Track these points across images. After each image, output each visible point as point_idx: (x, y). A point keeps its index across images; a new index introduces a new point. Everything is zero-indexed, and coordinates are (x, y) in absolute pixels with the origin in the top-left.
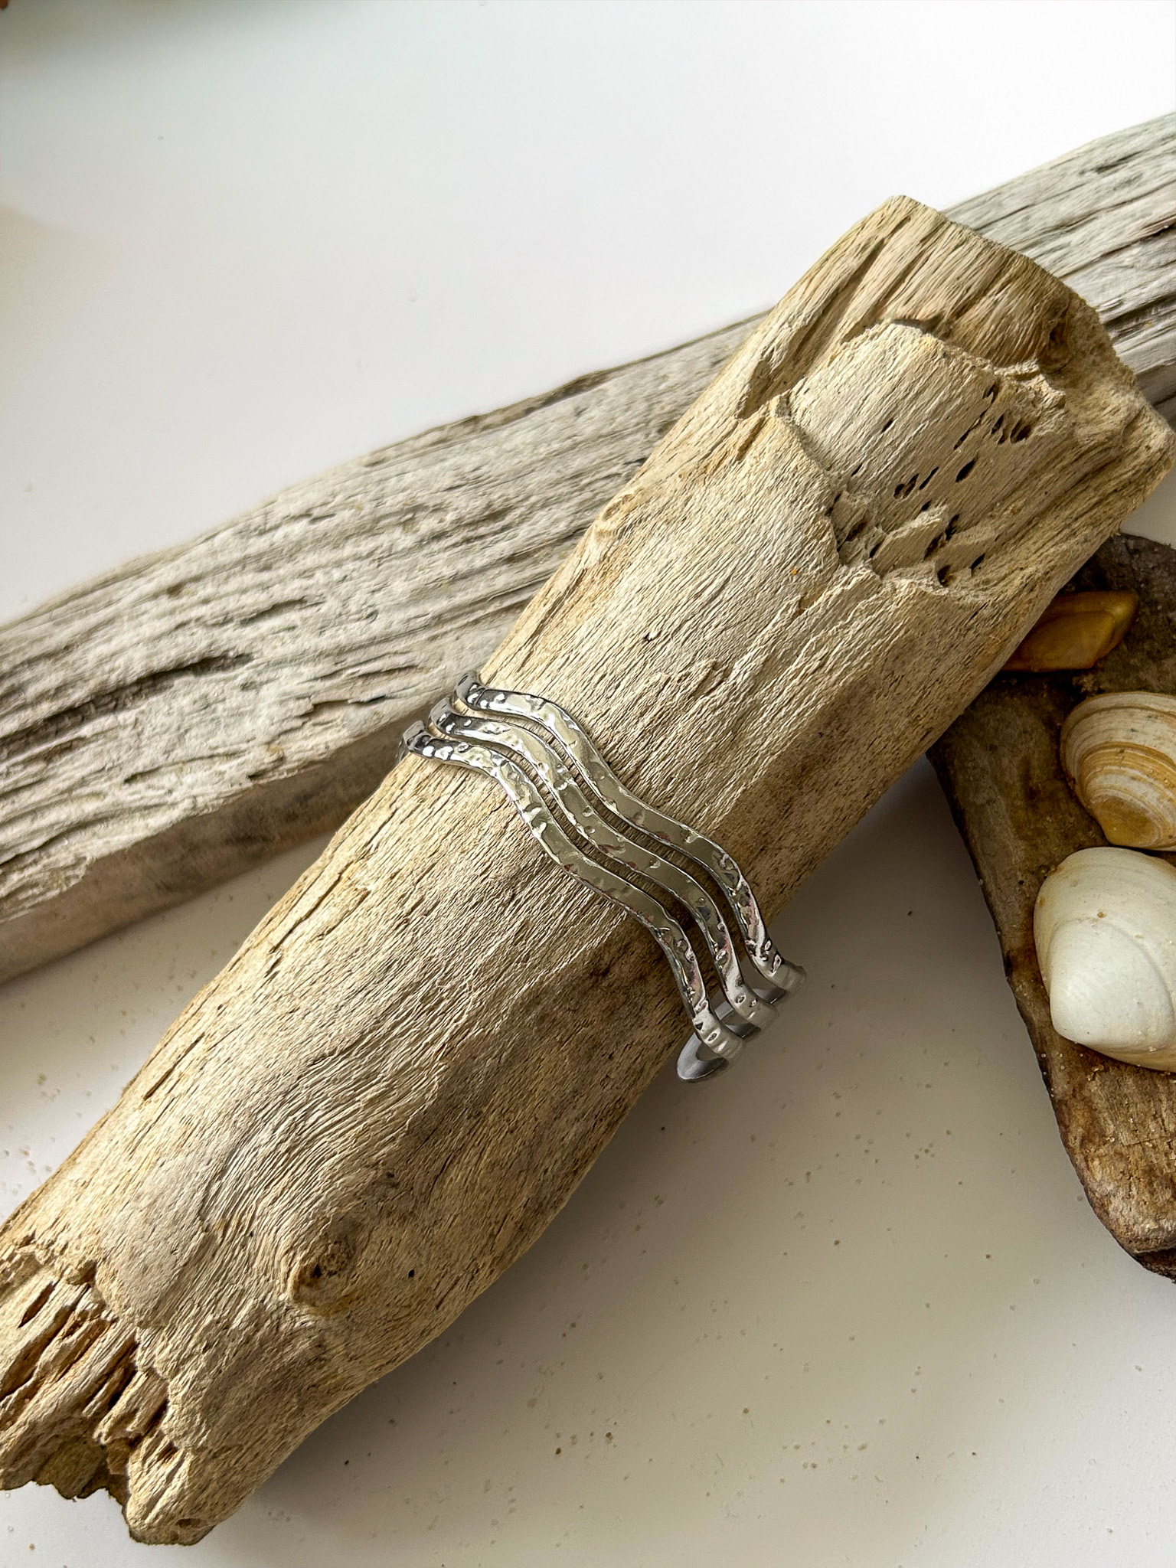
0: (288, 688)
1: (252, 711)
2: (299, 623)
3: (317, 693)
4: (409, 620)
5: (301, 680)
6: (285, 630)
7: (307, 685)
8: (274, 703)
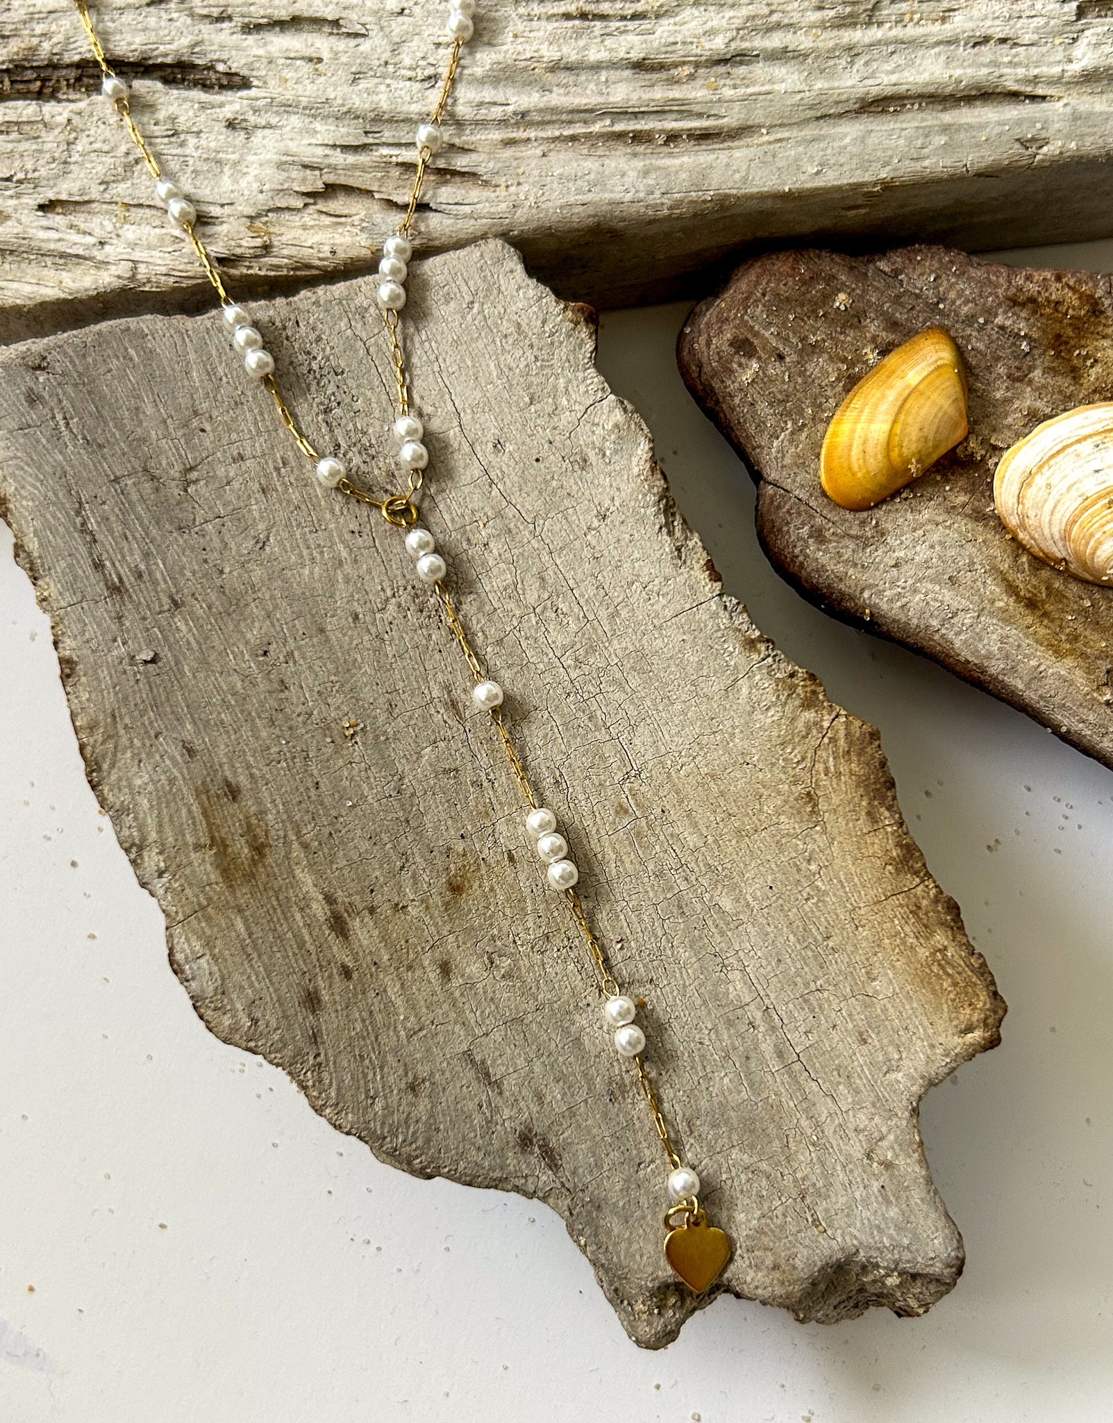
0: (293, 147)
1: (236, 164)
2: (326, 56)
3: (333, 168)
4: (481, 104)
5: (314, 141)
6: (303, 58)
7: (320, 151)
8: (269, 162)
